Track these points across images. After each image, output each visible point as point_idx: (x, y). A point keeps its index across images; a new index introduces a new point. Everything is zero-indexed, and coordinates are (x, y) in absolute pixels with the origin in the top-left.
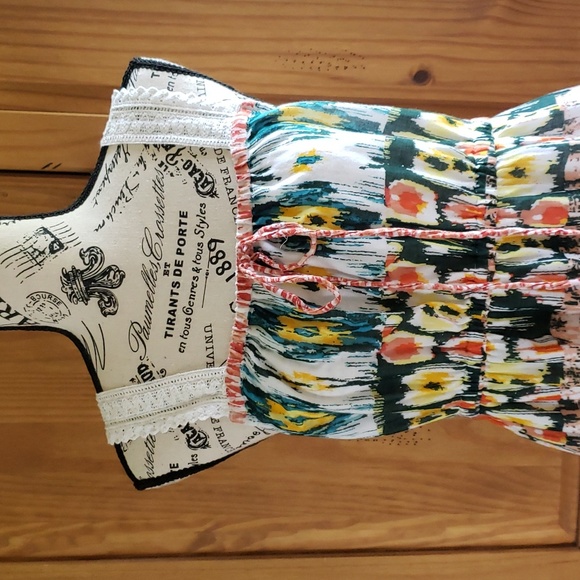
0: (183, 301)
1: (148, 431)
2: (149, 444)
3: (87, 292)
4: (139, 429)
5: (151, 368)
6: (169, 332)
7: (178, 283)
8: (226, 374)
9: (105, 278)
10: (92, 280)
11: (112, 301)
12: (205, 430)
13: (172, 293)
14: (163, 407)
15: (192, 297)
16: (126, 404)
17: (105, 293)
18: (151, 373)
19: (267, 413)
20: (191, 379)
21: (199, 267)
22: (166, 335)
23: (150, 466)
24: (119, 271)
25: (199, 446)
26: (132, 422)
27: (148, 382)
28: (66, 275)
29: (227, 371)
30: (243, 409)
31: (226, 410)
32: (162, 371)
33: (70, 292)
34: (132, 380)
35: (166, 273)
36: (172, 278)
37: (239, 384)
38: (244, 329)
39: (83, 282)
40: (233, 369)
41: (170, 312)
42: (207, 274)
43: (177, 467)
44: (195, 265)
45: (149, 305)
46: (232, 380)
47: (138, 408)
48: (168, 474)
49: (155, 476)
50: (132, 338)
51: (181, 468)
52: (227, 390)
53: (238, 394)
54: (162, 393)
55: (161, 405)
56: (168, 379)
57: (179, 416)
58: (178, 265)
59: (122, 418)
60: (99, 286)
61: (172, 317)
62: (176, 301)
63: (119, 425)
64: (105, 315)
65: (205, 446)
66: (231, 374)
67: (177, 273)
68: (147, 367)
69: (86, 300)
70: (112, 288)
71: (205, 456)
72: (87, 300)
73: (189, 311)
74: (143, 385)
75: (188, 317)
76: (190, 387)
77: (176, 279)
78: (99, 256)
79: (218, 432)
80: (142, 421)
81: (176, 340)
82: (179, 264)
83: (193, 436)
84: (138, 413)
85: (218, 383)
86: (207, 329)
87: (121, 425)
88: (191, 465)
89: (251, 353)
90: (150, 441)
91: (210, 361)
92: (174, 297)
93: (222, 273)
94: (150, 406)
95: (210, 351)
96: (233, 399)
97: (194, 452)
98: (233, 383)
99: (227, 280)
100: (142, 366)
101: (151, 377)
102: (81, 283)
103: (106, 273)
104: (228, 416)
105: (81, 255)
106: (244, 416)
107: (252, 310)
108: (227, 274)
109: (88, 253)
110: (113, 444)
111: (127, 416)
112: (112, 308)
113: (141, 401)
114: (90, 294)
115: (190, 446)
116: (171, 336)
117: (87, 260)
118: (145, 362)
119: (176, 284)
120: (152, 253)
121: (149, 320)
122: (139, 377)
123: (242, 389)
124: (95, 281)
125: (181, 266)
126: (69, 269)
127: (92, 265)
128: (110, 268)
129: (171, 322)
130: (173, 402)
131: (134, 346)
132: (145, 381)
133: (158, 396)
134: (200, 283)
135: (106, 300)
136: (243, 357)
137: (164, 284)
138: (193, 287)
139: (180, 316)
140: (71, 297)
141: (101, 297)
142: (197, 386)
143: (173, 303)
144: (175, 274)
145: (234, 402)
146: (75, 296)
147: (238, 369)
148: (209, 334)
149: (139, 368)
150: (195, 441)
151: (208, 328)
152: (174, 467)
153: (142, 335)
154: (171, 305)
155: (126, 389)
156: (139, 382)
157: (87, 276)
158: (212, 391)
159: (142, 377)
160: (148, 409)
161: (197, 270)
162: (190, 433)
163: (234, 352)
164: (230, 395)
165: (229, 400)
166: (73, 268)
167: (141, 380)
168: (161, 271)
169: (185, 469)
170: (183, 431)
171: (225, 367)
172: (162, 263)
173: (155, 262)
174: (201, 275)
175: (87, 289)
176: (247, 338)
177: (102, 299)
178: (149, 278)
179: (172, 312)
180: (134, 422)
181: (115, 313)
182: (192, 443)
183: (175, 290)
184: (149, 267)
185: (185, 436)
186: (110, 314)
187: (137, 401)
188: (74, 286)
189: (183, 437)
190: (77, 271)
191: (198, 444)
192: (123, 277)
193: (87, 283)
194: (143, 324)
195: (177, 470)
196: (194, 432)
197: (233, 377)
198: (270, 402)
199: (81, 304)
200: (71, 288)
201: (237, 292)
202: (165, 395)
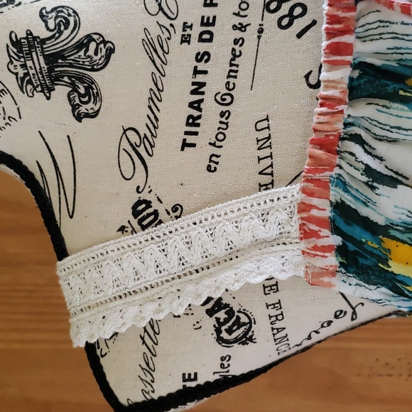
0: (215, 82)
1: (150, 312)
2: (147, 339)
3: (50, 76)
4: (132, 311)
5: (155, 205)
6: (190, 139)
7: (207, 53)
8: (300, 197)
9: (82, 53)
10: (60, 55)
11: (92, 93)
12: (249, 309)
13: (196, 72)
14: (178, 269)
15: (232, 74)
16: (111, 271)
17: (81, 79)
18: (156, 213)
19: (385, 262)
20: (230, 215)
21: (244, 21)
22: (185, 145)
23: (149, 378)
24: (105, 42)
25: (236, 340)
26: (119, 302)
27: (150, 230)
28: (17, 43)
29: (304, 191)
30: (332, 260)
31: (297, 265)
32: (175, 209)
33: (21, 72)
34: (122, 229)
35: (186, 39)
36: (196, 47)
37: (328, 213)
38: (340, 108)
39: (44, 56)
40: (315, 186)
41: (191, 105)
42: (261, 31)
43: (195, 379)
44: (237, 20)
45: (155, 98)
46: (312, 207)
47: (132, 276)
48: (179, 392)
49: (155, 396)
50: (124, 156)
51: (201, 380)
52: (302, 226)
53: (325, 232)
54: (176, 244)
55: (172, 266)
56: (185, 220)
57: (207, 282)
58: (208, 24)
59: (101, 297)
60: (71, 66)
61: (196, 113)
62: (203, 85)
63: (96, 309)
64: (79, 118)
65: (246, 339)
66: (311, 194)
67: (206, 36)
68: (148, 204)
69: (47, 90)
70: (93, 70)
71: (244, 360)
72: (51, 90)
73: (226, 99)
74: (141, 235)
75: (224, 109)
76: (230, 227)
77: (203, 47)
78: (71, 19)
79: (274, 312)
80: (137, 297)
81: (202, 152)
82: (208, 22)
83: (226, 321)
84: (132, 285)
85: (283, 216)
86: (260, 126)
87: (101, 308)
88: (217, 377)
89: (357, 149)
90: (151, 331)
91: (267, 179)
92: (200, 78)
93: (290, 24)
94: (153, 269)
95: (268, 162)
96: (313, 241)
97: (225, 351)
98: (314, 212)
99: (299, 35)
100: (139, 202)
101: (156, 220)
102: (41, 59)
103: (83, 45)
104: (302, 274)
105: (42, 16)
106: (333, 274)
107: (356, 74)
108: (299, 24)
109: (54, 14)
110: (83, 345)
111: (111, 292)
112: (91, 105)
113: (137, 263)
114: (56, 79)
115: (220, 340)
116: (193, 145)
117: (51, 24)
118: (145, 196)
119: (203, 57)
120: (161, 9)
121: (154, 122)
122: (135, 222)
123: (333, 221)
124: (64, 58)
125: (213, 24)
126: (21, 34)
127: (61, 33)
128: (89, 38)
129: (193, 121)
130: (195, 260)
131: (127, 169)
132: (144, 228)
133: (170, 249)
134: (248, 49)
135: (82, 91)
136: (338, 161)
137: (181, 59)
138: (235, 56)
139: (211, 110)
140: (23, 82)
141: (73, 85)
142: (243, 225)
143: (198, 88)
144: (201, 40)
145: (315, 248)
146: (30, 82)
147: (324, 185)
148: (265, 134)
149: (135, 207)
150: (230, 331)
151: (263, 123)
152: (190, 380)
153: (141, 150)
154: (194, 92)
155: (112, 245)
156: (134, 231)
157: (51, 47)
158: (271, 231)
159: (140, 222)
160: (151, 276)
161: (242, 28)
162: (222, 315)
163: (319, 152)
164: (306, 234)
165: (303, 245)
166: (29, 33)
167: (137, 227)
168: (177, 37)
169: (207, 383)
170: (210, 313)
171: (297, 186)
172: (178, 24)
173: (166, 22)
174: (250, 34)
175: (50, 70)
176: (346, 125)
177: (75, 89)
178: (155, 50)
179: (196, 105)
180: (124, 300)
181: (96, 114)
182: (225, 335)
183: (201, 66)
184: (155, 31)
185: (212, 321)
186: (87, 115)
187: (131, 261)
188: (29, 63)
189: (210, 323)
190: (35, 38)
191: (234, 335)
192: (111, 51)
193: (52, 59)
194: (143, 131)
195: (193, 384)
196: (230, 313)
197: (315, 201)
198: (389, 243)
199: (39, 96)
200: (24, 66)
201: (325, 44)
202: (182, 246)
